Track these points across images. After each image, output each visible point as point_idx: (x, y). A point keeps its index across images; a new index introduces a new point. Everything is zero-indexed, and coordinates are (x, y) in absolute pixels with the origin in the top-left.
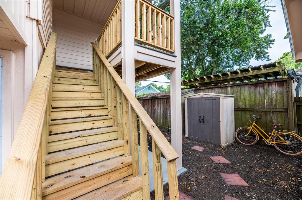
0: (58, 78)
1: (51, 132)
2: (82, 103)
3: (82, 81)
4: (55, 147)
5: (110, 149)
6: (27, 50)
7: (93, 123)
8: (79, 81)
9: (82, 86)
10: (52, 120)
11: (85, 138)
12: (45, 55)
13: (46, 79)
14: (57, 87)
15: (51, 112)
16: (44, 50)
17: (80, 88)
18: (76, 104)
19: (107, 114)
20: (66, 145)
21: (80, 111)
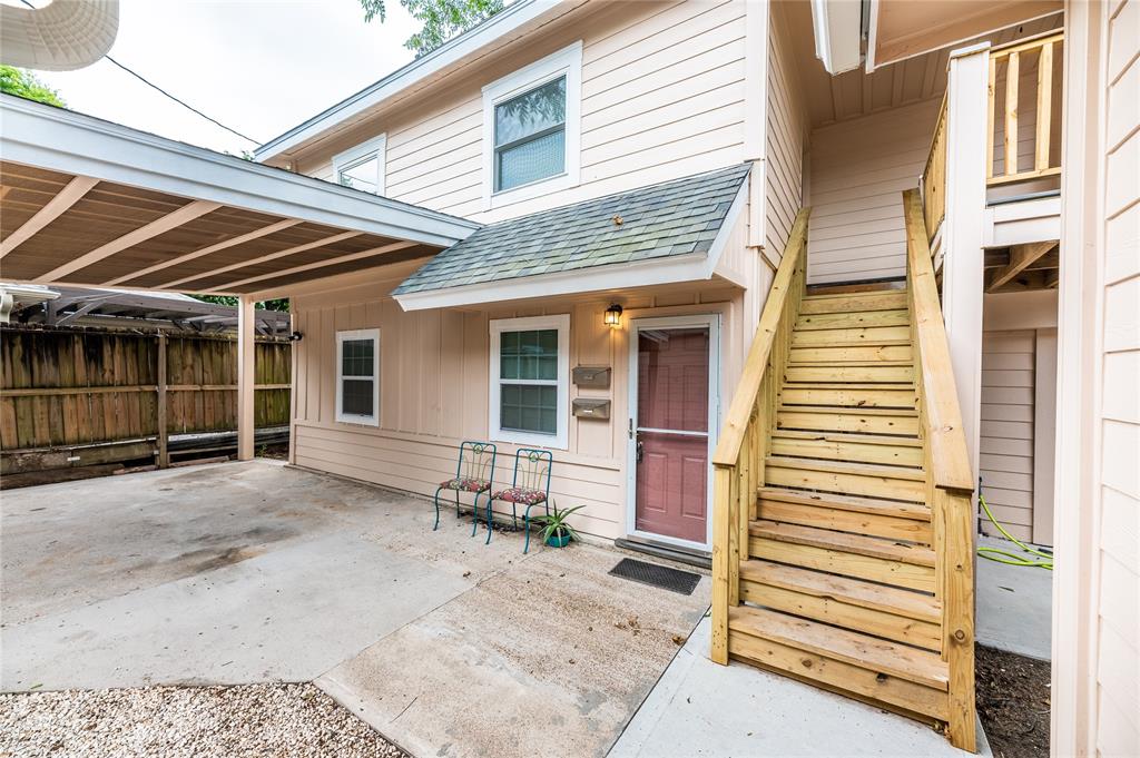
0: (806, 318)
1: (779, 423)
2: (848, 375)
3: (862, 316)
4: (785, 448)
5: (884, 478)
6: (747, 295)
7: (863, 421)
8: (854, 317)
9: (860, 332)
10: (784, 405)
11: (834, 445)
12: (774, 286)
13: (769, 334)
14: (803, 338)
15: (784, 389)
16: (775, 271)
17: (854, 336)
18: (834, 376)
19: (912, 406)
20: (798, 449)
21: (839, 392)
